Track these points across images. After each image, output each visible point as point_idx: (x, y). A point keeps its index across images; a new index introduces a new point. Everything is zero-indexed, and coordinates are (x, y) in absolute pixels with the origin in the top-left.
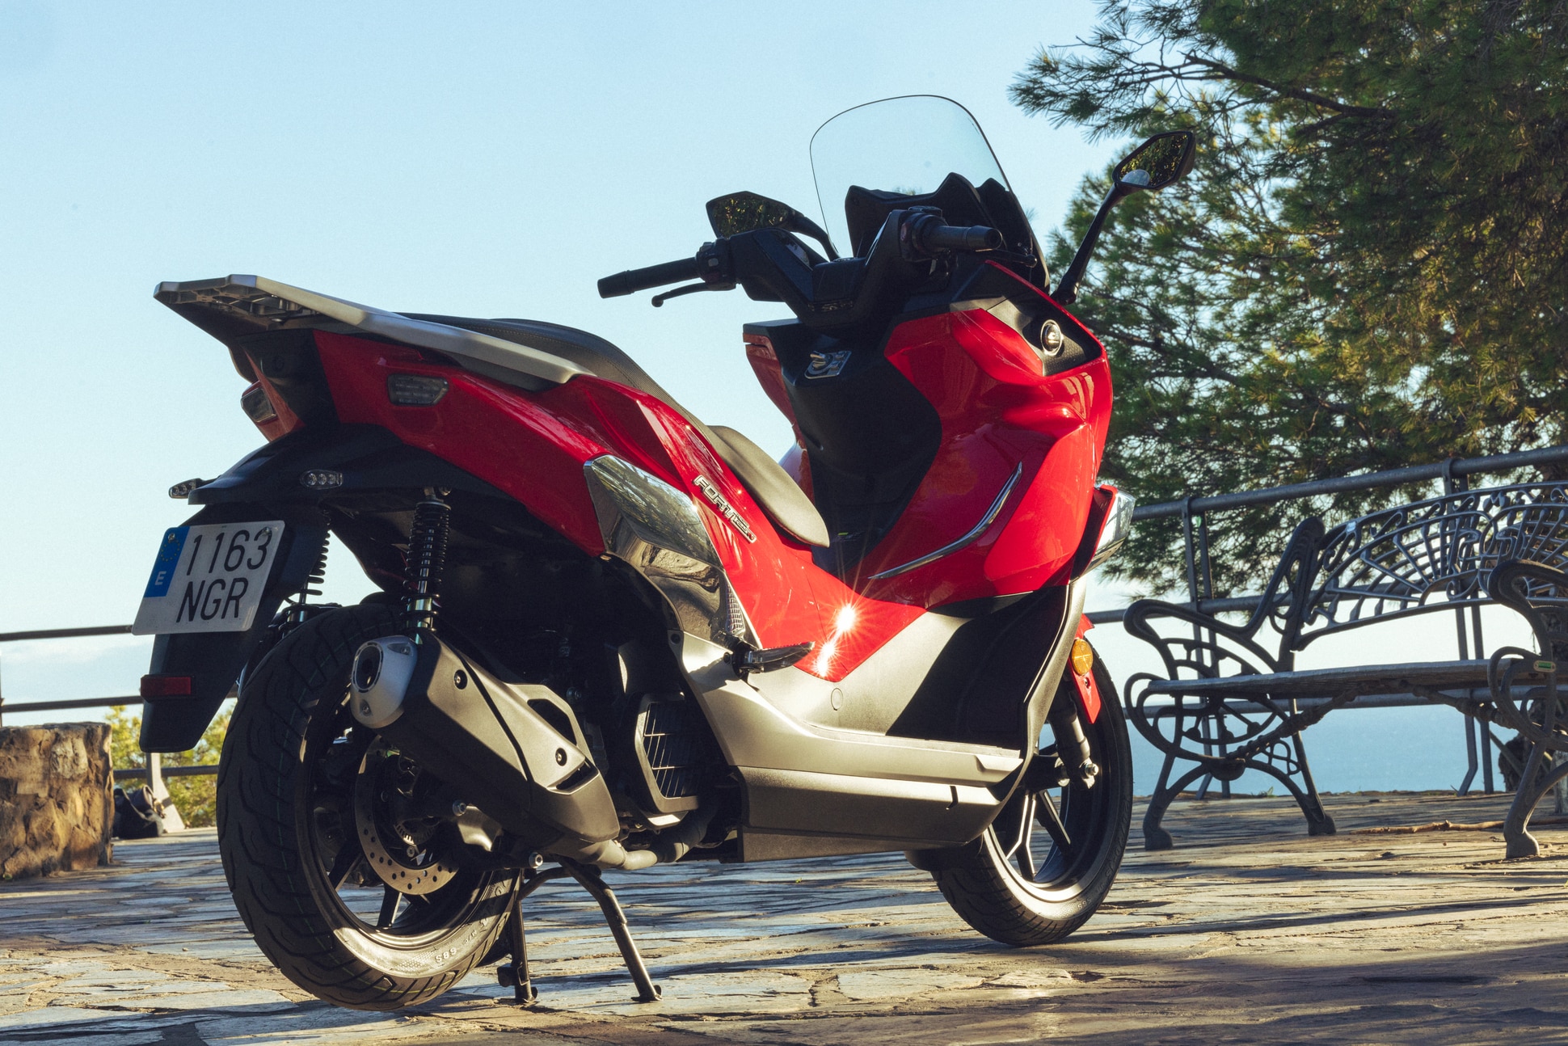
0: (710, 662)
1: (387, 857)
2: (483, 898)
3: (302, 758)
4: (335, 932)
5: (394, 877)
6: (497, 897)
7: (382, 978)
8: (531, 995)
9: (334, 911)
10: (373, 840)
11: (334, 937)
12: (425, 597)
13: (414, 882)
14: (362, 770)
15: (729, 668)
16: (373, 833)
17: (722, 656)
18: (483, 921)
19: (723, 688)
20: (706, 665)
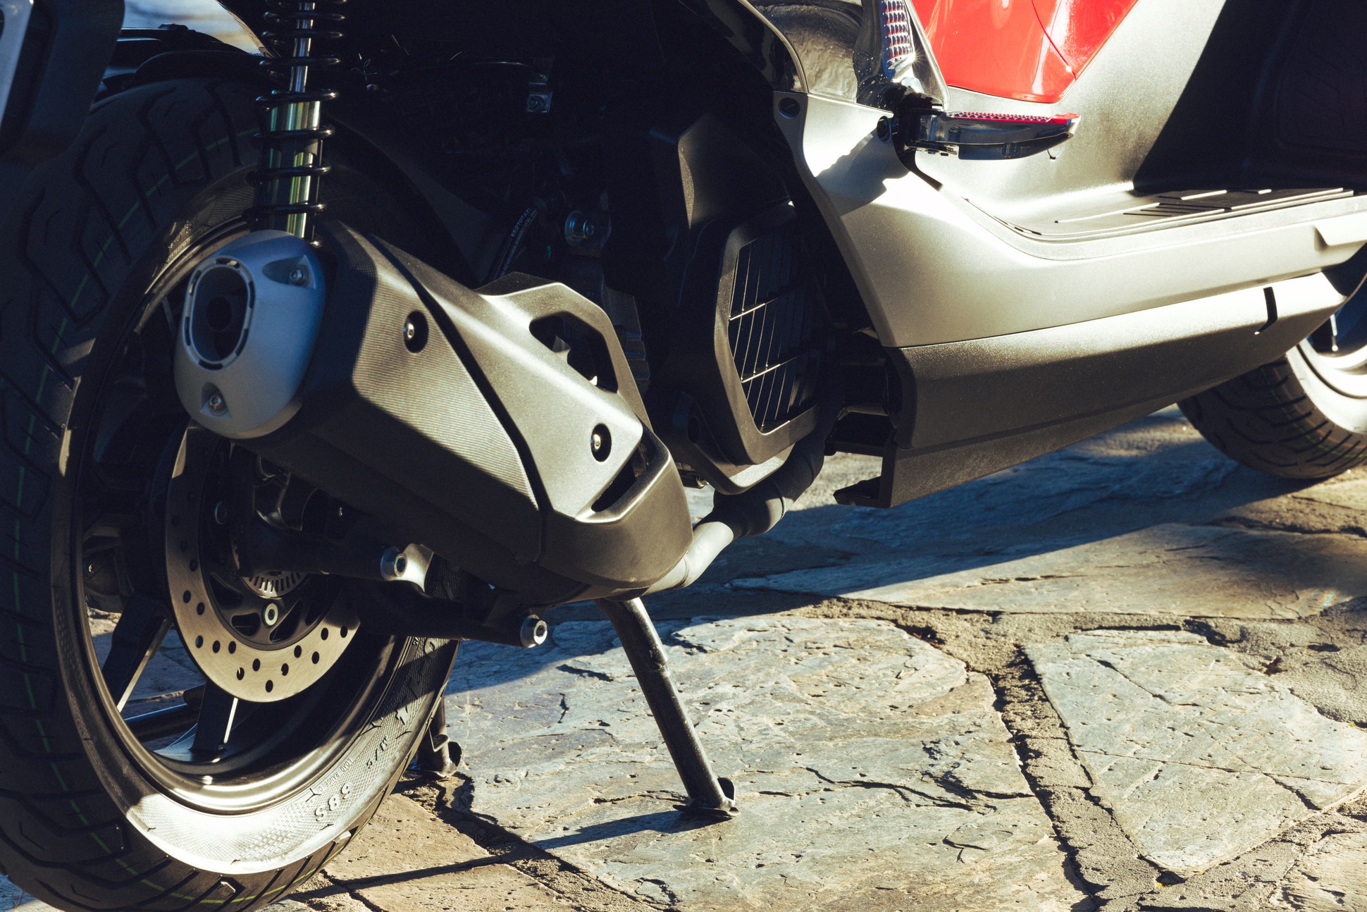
0: (853, 146)
1: (226, 637)
2: (400, 663)
3: (63, 467)
4: (129, 817)
5: (240, 675)
6: (426, 656)
7: (219, 883)
8: (448, 761)
9: (126, 769)
10: (201, 609)
11: (128, 827)
12: (307, 97)
13: (276, 676)
14: (177, 470)
15: (889, 151)
16: (201, 593)
17: (874, 126)
18: (402, 713)
19: (879, 201)
20: (847, 152)
